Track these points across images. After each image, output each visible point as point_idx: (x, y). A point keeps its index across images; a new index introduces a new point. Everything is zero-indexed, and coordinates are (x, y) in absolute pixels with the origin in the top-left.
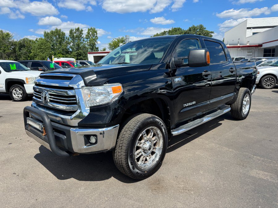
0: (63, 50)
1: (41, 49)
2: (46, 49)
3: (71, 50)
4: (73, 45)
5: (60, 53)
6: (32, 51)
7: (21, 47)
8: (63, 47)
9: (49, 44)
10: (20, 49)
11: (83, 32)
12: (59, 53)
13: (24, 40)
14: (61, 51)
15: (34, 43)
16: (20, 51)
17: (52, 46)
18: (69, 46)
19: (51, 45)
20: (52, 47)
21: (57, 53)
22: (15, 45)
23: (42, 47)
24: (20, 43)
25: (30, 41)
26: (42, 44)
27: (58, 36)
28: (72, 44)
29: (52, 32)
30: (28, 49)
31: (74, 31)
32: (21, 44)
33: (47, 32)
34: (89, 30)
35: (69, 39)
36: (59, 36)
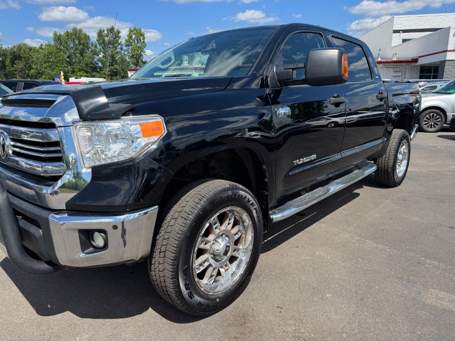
0: (86, 64)
1: (48, 62)
2: (57, 62)
3: (100, 65)
4: (104, 56)
5: (82, 70)
6: (34, 66)
7: (15, 60)
8: (87, 59)
9: (62, 53)
10: (13, 63)
11: (120, 35)
12: (80, 70)
13: (20, 48)
14: (83, 65)
15: (37, 52)
16: (13, 65)
17: (69, 57)
18: (96, 58)
19: (65, 56)
20: (68, 60)
21: (76, 70)
22: (4, 55)
23: (51, 60)
24: (12, 51)
25: (30, 49)
26: (50, 53)
27: (77, 42)
28: (101, 55)
29: (67, 34)
30: (27, 63)
31: (106, 32)
32: (14, 53)
33: (58, 34)
34: (130, 31)
35: (96, 46)
36: (79, 41)
